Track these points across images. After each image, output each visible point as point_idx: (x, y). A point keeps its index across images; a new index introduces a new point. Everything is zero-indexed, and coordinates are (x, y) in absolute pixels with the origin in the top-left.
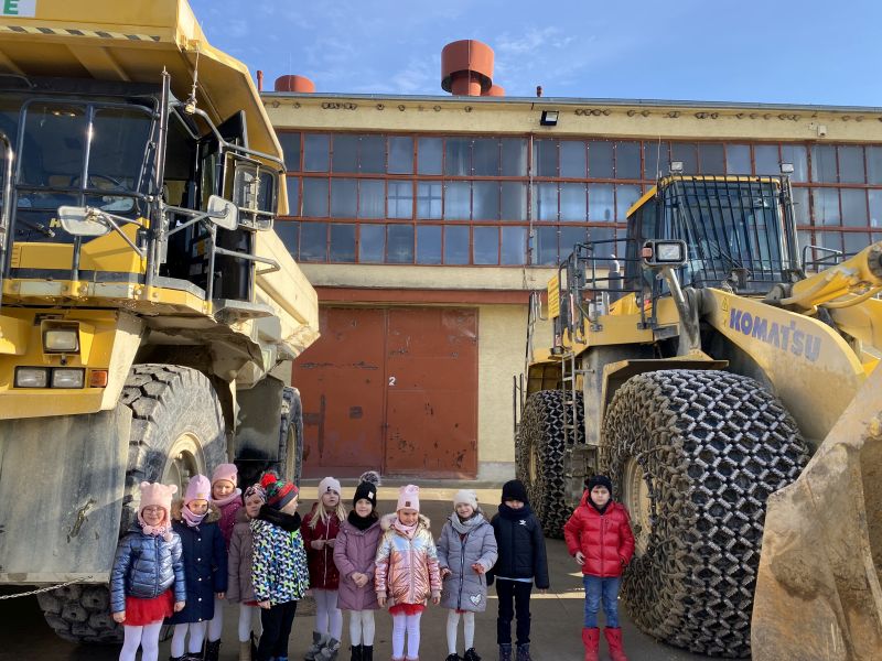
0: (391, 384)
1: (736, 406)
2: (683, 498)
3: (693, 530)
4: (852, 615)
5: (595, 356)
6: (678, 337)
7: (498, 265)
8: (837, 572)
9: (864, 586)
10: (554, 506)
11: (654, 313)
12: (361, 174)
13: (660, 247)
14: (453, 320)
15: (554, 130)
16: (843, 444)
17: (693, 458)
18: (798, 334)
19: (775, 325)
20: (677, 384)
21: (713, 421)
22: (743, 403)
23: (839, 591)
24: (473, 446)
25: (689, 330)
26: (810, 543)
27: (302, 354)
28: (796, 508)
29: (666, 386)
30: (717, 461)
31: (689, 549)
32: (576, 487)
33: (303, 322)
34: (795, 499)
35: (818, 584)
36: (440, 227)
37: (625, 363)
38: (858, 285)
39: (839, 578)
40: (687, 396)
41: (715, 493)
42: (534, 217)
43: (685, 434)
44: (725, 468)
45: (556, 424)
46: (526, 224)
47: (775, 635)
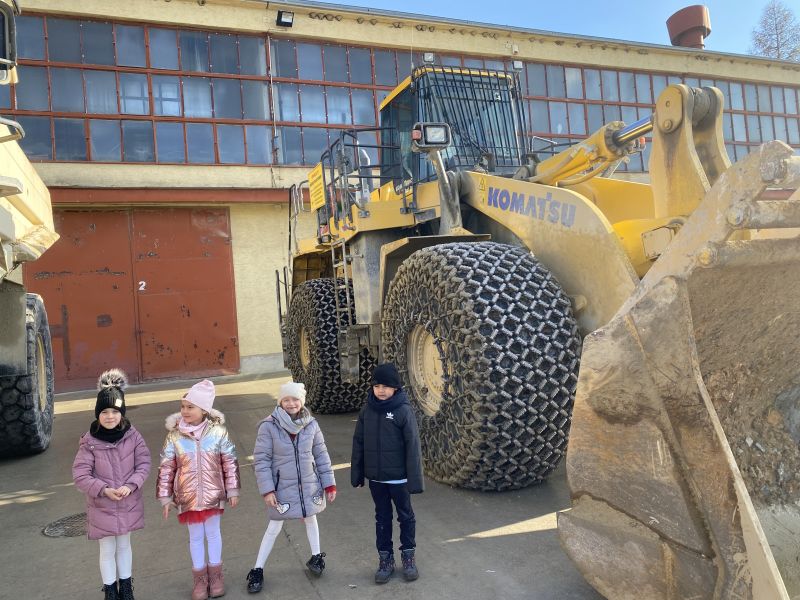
0: (142, 288)
1: (513, 270)
2: (477, 355)
3: (488, 383)
4: (683, 430)
5: (363, 241)
6: (439, 220)
7: (245, 164)
8: (666, 394)
9: (697, 401)
10: (329, 385)
11: (415, 198)
12: (85, 65)
13: (428, 129)
14: (203, 220)
15: (290, 31)
16: (672, 277)
17: (483, 318)
18: (554, 204)
19: (532, 199)
20: (460, 254)
21: (495, 284)
22: (517, 266)
23: (668, 410)
24: (234, 343)
25: (452, 210)
26: (632, 373)
27: (43, 256)
28: (617, 344)
29: (451, 256)
30: (503, 320)
31: (484, 400)
32: (352, 364)
33: (37, 222)
34: (615, 335)
35: (642, 409)
36: (181, 125)
37: (405, 241)
38: (597, 160)
39: (666, 399)
40: (470, 264)
41: (504, 347)
42: (277, 117)
43: (474, 298)
44: (510, 324)
45: (327, 309)
46: (270, 124)
47: (594, 461)
